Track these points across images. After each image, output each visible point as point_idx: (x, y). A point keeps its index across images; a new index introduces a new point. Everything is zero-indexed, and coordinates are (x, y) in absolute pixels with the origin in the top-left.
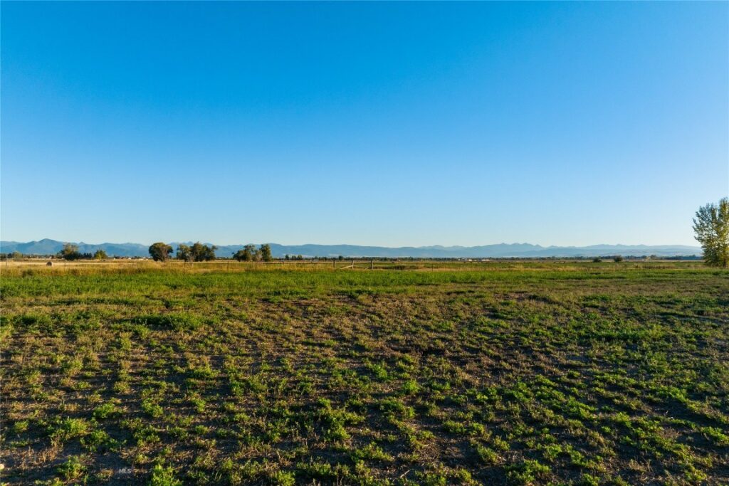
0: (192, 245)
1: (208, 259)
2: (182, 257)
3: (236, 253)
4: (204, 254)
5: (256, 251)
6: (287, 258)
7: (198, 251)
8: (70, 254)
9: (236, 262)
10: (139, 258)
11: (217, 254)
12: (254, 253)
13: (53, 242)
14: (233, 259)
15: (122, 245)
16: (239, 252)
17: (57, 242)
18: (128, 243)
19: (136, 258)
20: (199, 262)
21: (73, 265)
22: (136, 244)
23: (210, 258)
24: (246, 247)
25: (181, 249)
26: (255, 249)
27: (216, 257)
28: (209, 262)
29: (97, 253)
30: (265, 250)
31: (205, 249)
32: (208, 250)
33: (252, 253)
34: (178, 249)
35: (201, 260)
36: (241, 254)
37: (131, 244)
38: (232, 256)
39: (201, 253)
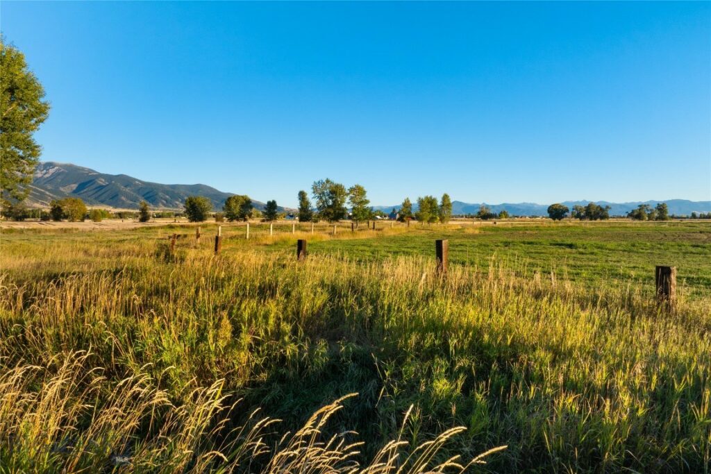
0: (587, 205)
1: (603, 217)
2: (578, 216)
3: (630, 212)
4: (598, 213)
5: (651, 210)
6: (694, 216)
7: (592, 211)
8: (485, 215)
9: (630, 220)
10: (536, 217)
11: (610, 213)
12: (649, 212)
13: (461, 203)
14: (627, 217)
15: (518, 205)
16: (633, 211)
17: (464, 203)
18: (524, 203)
19: (533, 217)
20: (593, 221)
21: (489, 223)
22: (531, 204)
23: (604, 217)
24: (640, 206)
25: (576, 209)
26: (650, 208)
27: (610, 216)
28: (603, 221)
29: (501, 213)
30: (661, 208)
31: (599, 209)
32: (602, 209)
33: (647, 212)
34: (573, 209)
35: (595, 219)
36: (636, 214)
37: (527, 204)
38: (626, 215)
39: (594, 212)
